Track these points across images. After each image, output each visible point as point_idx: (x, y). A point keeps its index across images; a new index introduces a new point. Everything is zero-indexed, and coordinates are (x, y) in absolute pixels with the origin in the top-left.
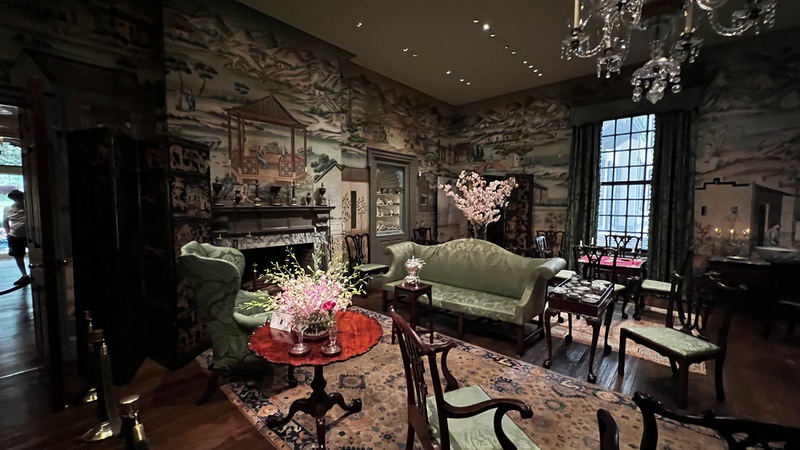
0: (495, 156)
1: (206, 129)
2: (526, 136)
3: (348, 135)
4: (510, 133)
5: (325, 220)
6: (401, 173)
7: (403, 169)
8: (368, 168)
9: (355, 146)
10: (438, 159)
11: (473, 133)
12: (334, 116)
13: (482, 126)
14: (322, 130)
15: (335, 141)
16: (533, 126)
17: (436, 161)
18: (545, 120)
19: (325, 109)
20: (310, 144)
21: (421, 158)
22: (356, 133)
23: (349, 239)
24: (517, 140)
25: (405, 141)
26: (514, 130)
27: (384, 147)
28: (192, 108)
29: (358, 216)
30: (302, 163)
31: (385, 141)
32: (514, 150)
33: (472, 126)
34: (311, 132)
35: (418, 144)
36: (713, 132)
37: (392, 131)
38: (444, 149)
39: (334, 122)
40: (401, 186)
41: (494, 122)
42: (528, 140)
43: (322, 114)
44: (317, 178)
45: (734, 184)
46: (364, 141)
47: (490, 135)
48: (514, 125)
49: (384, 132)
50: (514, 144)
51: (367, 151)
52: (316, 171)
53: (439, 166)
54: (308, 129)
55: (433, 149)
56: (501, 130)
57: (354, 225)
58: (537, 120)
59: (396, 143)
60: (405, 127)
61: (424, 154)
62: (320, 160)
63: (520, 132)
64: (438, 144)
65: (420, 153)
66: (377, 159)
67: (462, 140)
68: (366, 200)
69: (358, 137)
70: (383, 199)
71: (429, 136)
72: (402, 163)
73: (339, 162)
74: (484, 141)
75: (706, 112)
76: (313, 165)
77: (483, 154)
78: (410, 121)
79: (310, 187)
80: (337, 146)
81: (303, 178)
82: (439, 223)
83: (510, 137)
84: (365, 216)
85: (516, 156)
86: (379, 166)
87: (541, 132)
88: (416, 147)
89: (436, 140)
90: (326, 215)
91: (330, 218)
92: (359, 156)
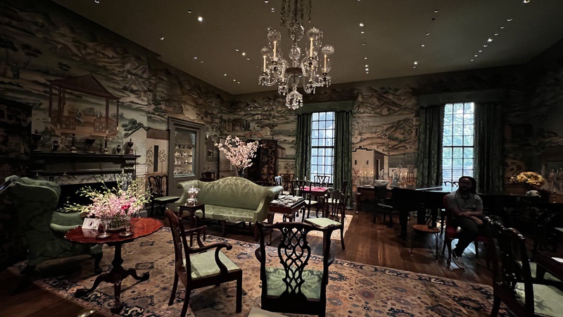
1: (29, 93)
2: (274, 118)
3: (153, 107)
4: (265, 115)
5: (132, 165)
6: (194, 135)
7: (195, 133)
8: (168, 130)
9: (159, 115)
10: (221, 127)
11: (243, 113)
12: (142, 94)
13: (249, 109)
14: (132, 102)
15: (143, 111)
16: (278, 112)
17: (219, 129)
18: (284, 109)
19: (135, 88)
20: (121, 111)
21: (207, 126)
22: (159, 106)
23: (152, 179)
24: (269, 119)
25: (197, 114)
26: (267, 113)
27: (181, 117)
28: (17, 76)
29: (159, 164)
30: (115, 124)
31: (182, 113)
32: (268, 125)
33: (243, 108)
34: (123, 103)
35: (206, 117)
36: (358, 123)
37: (187, 107)
38: (225, 121)
39: (142, 97)
40: (194, 144)
41: (256, 107)
42: (275, 120)
43: (133, 91)
44: (127, 135)
45: (367, 150)
46: (165, 112)
47: (254, 115)
48: (267, 110)
49: (181, 107)
50: (267, 121)
51: (168, 119)
52: (125, 130)
53: (221, 132)
54: (120, 100)
55: (217, 121)
56: (260, 113)
57: (156, 169)
58: (280, 109)
59: (190, 115)
60: (197, 105)
61: (210, 123)
62: (129, 123)
63: (270, 115)
64: (221, 118)
65: (207, 123)
66: (175, 124)
67: (237, 117)
68: (166, 152)
69: (161, 109)
70: (180, 152)
71: (214, 112)
72: (195, 128)
73: (145, 125)
74: (250, 118)
75: (355, 113)
76: (123, 126)
77: (249, 127)
78: (200, 101)
79: (120, 141)
80: (144, 114)
81: (115, 134)
82: (221, 169)
83: (265, 117)
84: (165, 164)
85: (268, 129)
86: (177, 129)
87: (282, 116)
88: (205, 119)
89: (219, 115)
90: (133, 161)
91: (135, 164)
92: (162, 122)
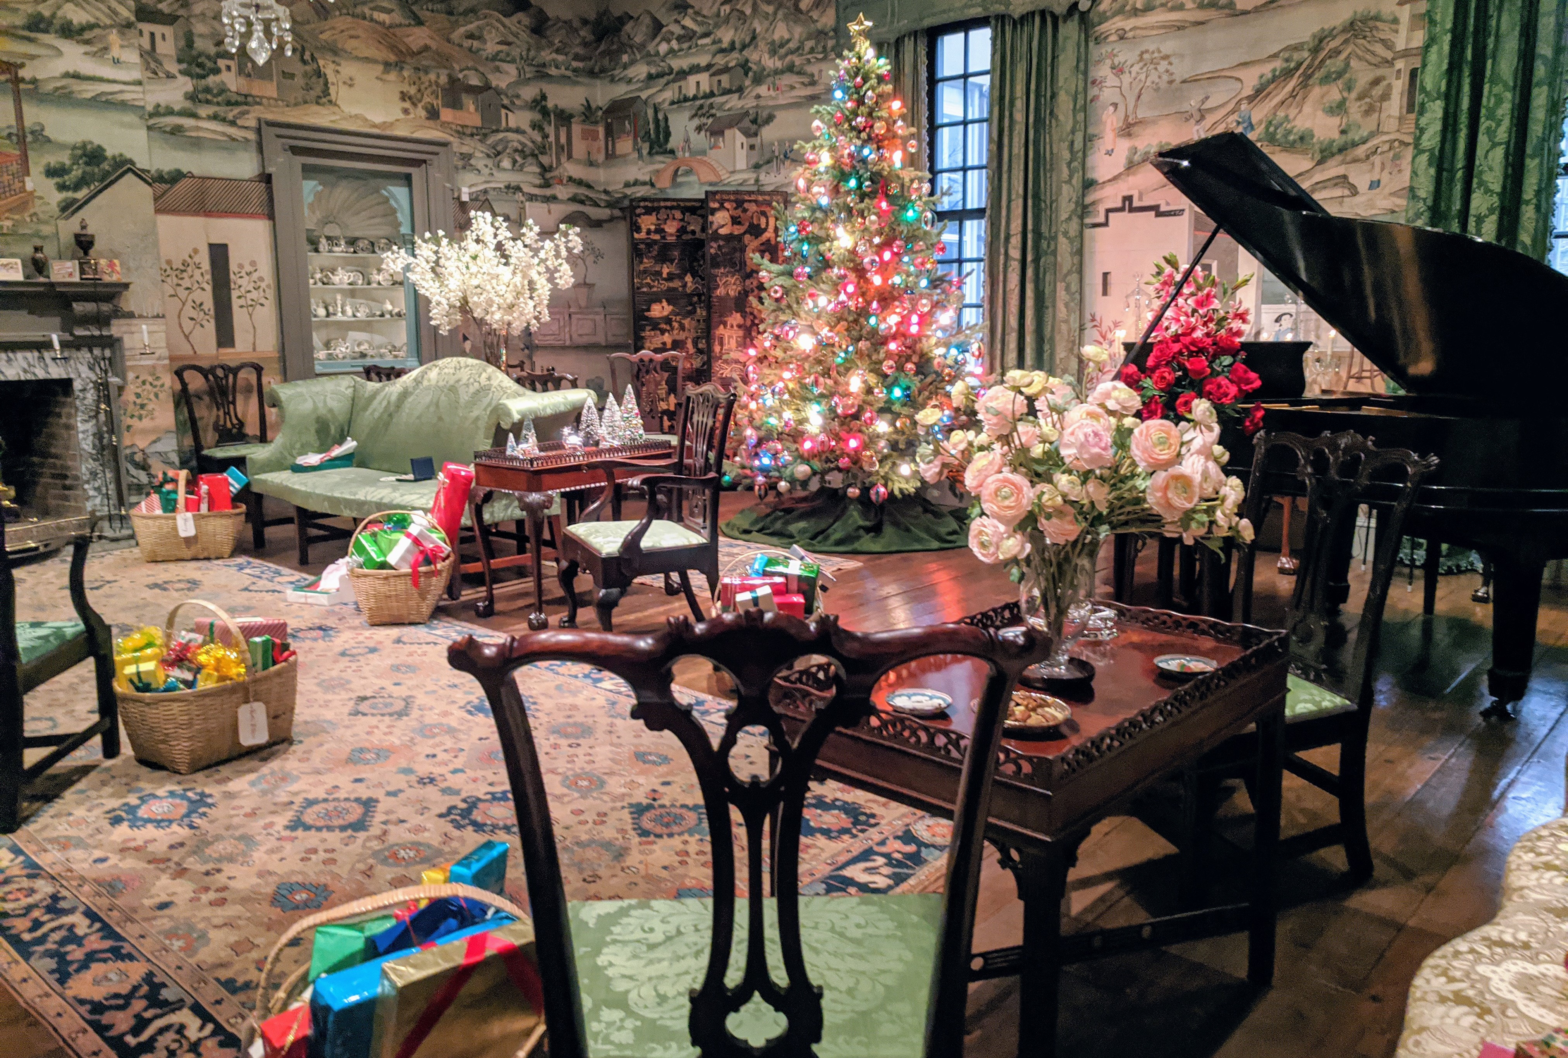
0: (693, 136)
2: (758, 80)
3: (185, 84)
4: (726, 70)
5: (103, 321)
6: (400, 193)
7: (408, 179)
8: (266, 179)
9: (215, 117)
10: (543, 149)
11: (641, 70)
12: (114, 37)
13: (663, 48)
14: (76, 76)
15: (124, 106)
16: (774, 49)
17: (535, 153)
18: (798, 31)
19: (77, 16)
20: (33, 114)
21: (469, 146)
22: (211, 80)
23: (196, 382)
24: (740, 90)
25: (404, 96)
26: (733, 59)
27: (320, 118)
29: (239, 317)
30: (14, 167)
31: (324, 97)
32: (735, 121)
33: (643, 46)
34: (34, 81)
35: (455, 104)
36: (1118, 70)
37: (348, 69)
38: (564, 118)
39: (115, 52)
40: (404, 230)
41: (688, 36)
42: (762, 90)
43: (68, 31)
44: (69, 208)
45: (1159, 214)
46: (245, 100)
47: (683, 74)
48: (732, 47)
49: (319, 73)
50: (734, 102)
51: (259, 131)
52: (62, 187)
53: (545, 169)
54: (22, 73)
55: (520, 119)
56: (703, 60)
57: (225, 336)
58: (781, 31)
59: (368, 105)
60: (399, 58)
61: (481, 133)
62: (75, 160)
63: (745, 66)
64: (539, 104)
65: (461, 133)
66: (296, 151)
67: (620, 91)
68: (265, 269)
69: (223, 90)
71: (500, 81)
72: (399, 162)
73: (142, 163)
74: (668, 95)
75: (1104, 18)
76: (51, 172)
77: (668, 134)
78: (418, 37)
79: (46, 230)
80: (130, 118)
81: (23, 206)
83: (725, 79)
84: (266, 315)
85: (740, 138)
86: (308, 171)
87: (790, 69)
88: (447, 115)
89: (529, 93)
90: (105, 307)
91: (118, 313)
92: (231, 145)
